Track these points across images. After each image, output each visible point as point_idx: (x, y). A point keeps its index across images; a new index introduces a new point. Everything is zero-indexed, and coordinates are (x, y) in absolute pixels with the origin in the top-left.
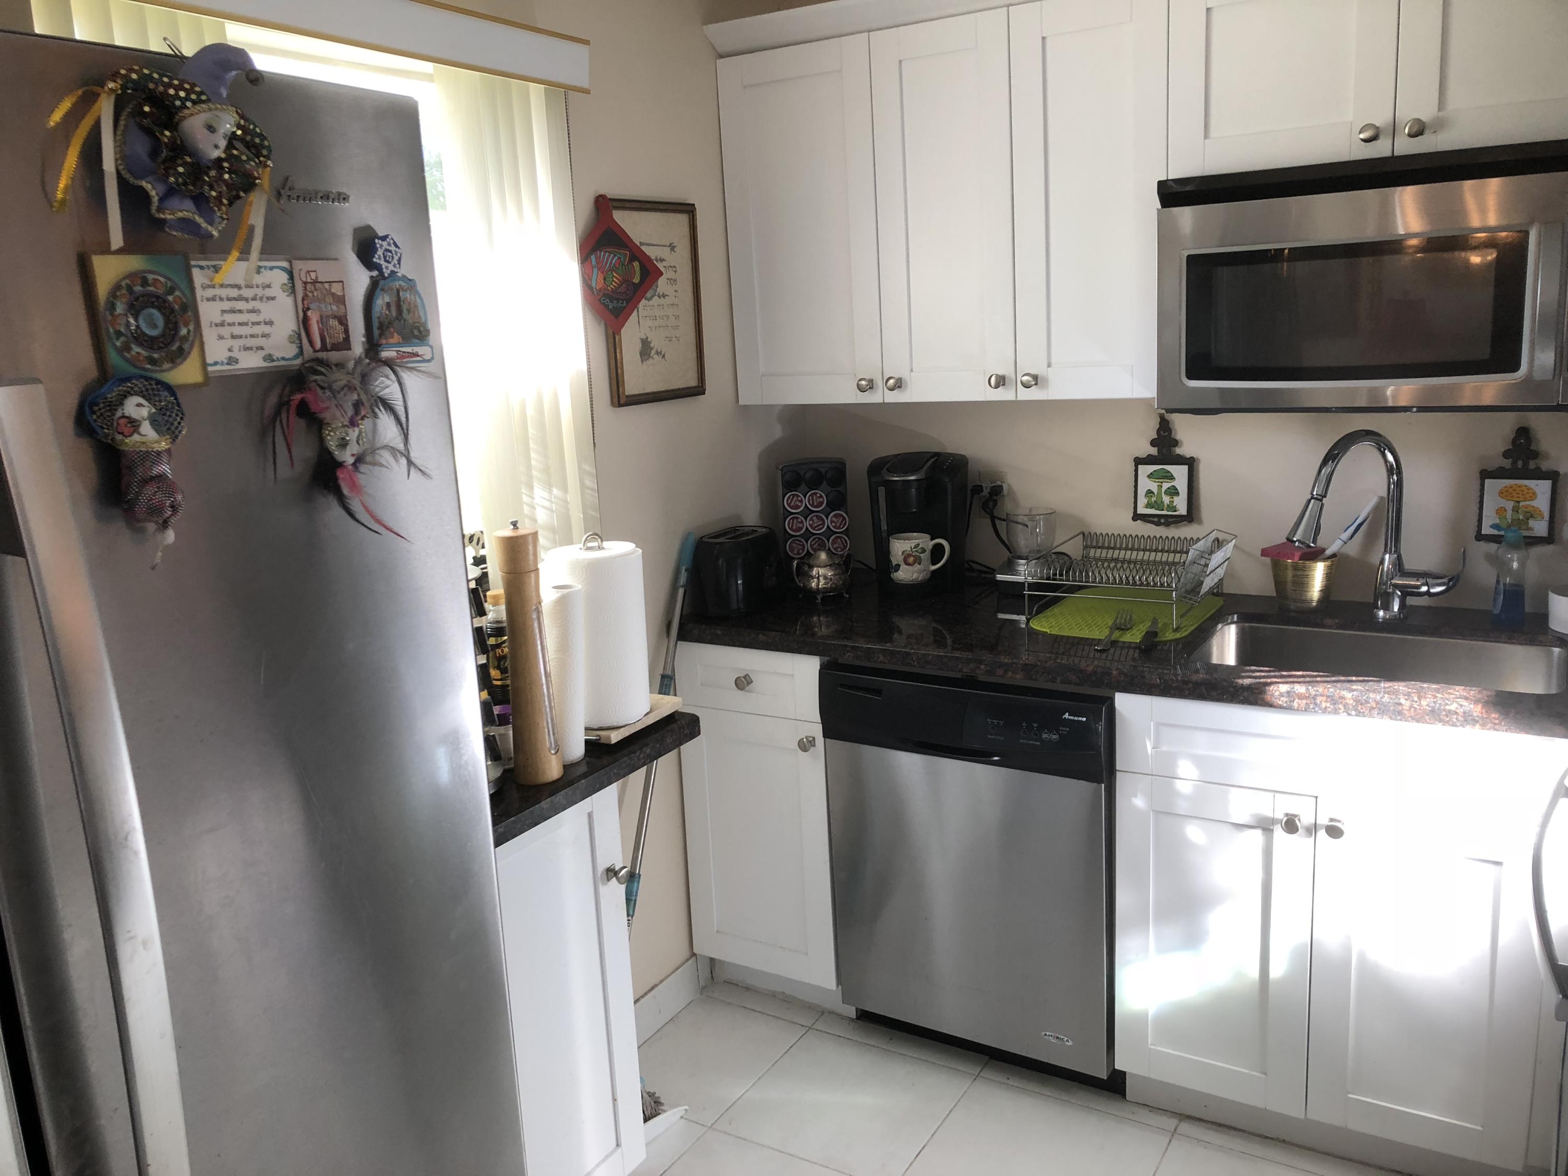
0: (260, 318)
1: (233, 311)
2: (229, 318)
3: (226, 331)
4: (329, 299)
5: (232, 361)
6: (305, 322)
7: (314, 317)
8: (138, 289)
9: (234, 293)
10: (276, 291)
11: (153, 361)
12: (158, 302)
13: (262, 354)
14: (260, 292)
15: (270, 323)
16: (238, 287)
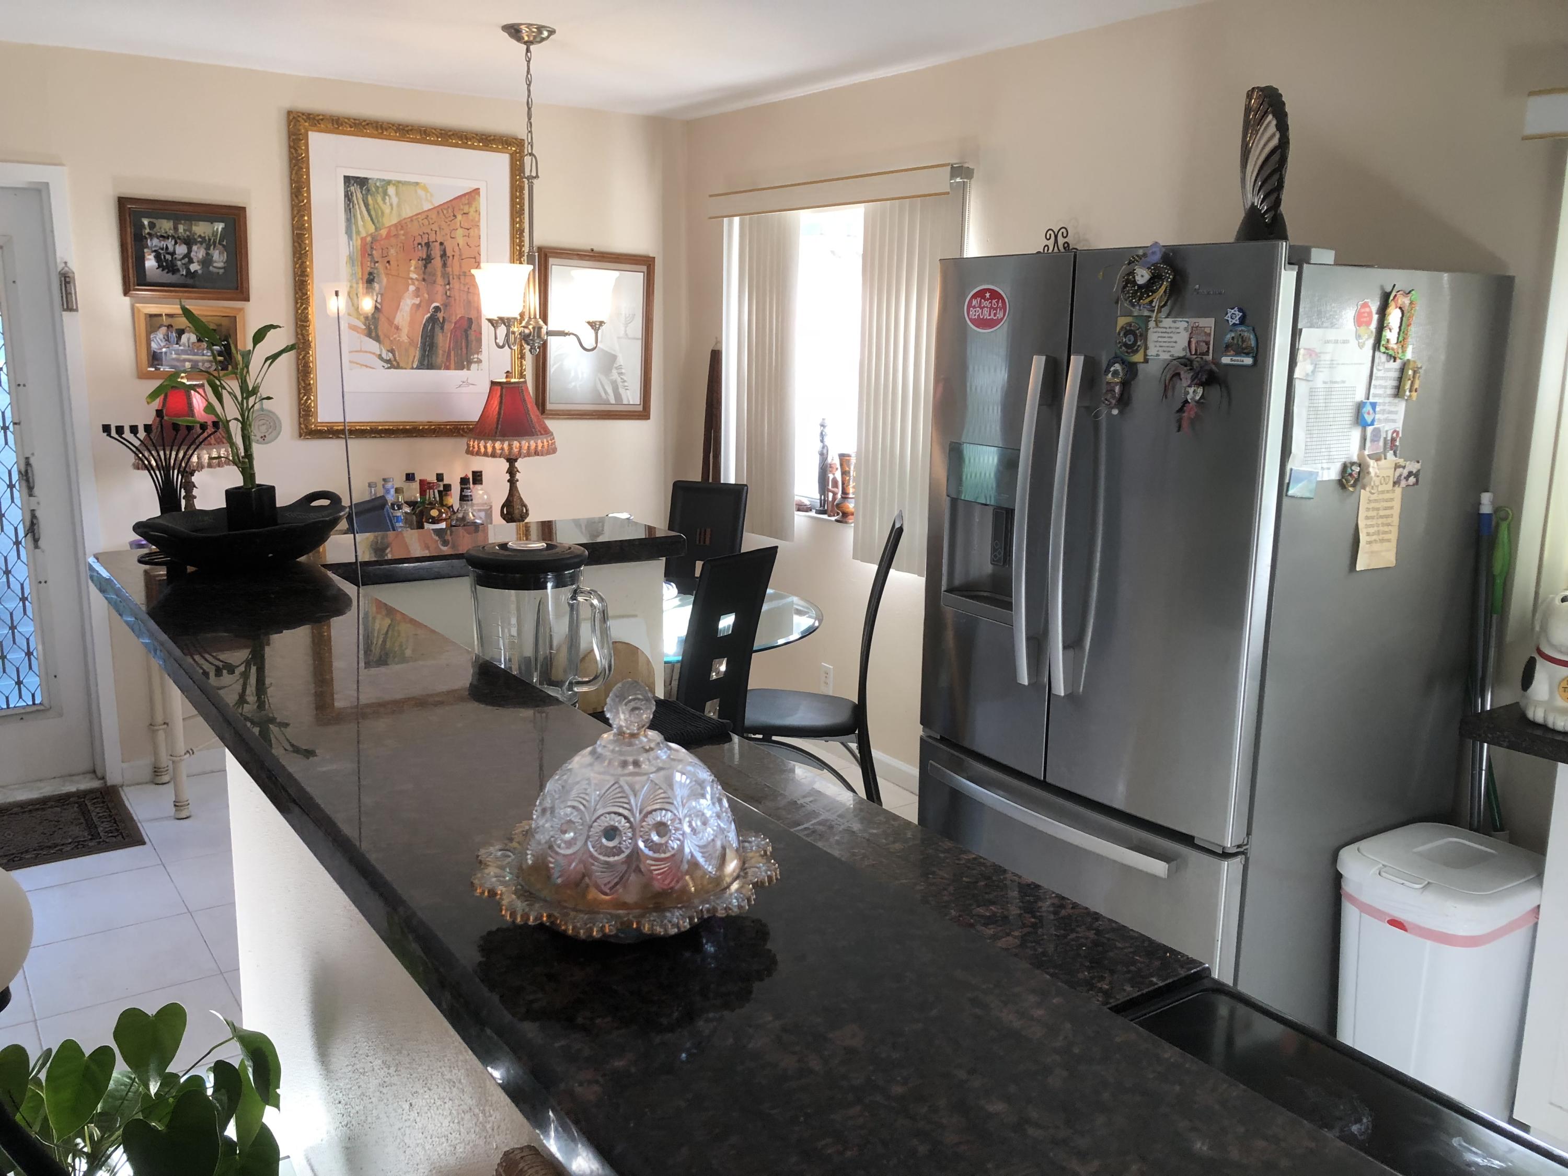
0: (1172, 340)
1: (1161, 337)
2: (1160, 339)
3: (1158, 344)
4: (1203, 334)
5: (1158, 355)
6: (1190, 342)
7: (1194, 341)
8: (1128, 328)
9: (1164, 330)
10: (1181, 330)
11: (1127, 352)
12: (1133, 333)
13: (1170, 354)
14: (1173, 330)
15: (1176, 342)
16: (1166, 328)
